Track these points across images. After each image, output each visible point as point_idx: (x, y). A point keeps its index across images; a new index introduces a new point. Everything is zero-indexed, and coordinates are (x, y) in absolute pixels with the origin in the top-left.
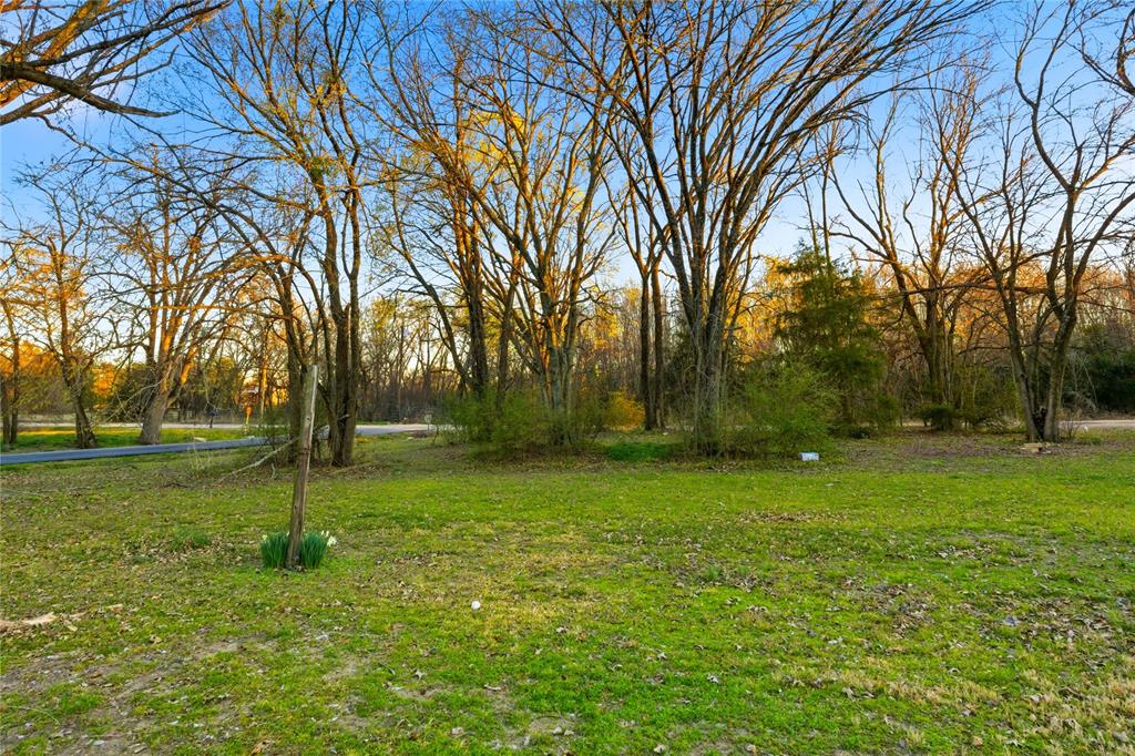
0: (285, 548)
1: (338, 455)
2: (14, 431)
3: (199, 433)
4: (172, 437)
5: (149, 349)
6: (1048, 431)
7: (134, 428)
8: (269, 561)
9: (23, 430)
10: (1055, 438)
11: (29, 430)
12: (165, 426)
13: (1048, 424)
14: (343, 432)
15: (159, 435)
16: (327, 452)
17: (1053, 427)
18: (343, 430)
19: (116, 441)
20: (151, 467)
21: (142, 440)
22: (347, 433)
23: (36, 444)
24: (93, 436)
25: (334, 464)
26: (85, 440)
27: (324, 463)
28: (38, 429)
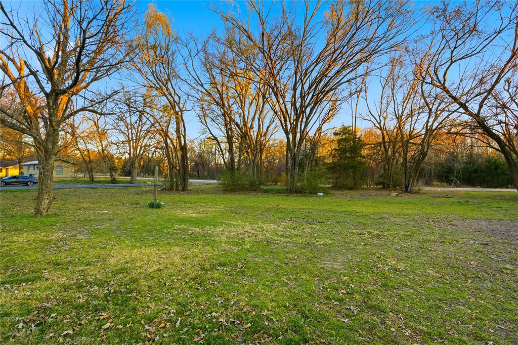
0: (153, 204)
1: (183, 188)
2: (93, 178)
3: (149, 181)
4: (140, 182)
5: (130, 154)
6: (409, 190)
7: (129, 178)
8: (150, 207)
9: (96, 178)
10: (411, 192)
11: (97, 178)
12: (138, 178)
13: (409, 188)
14: (184, 181)
15: (136, 181)
16: (180, 188)
17: (410, 189)
18: (185, 181)
19: (123, 182)
20: (132, 190)
21: (131, 182)
22: (186, 183)
23: (99, 182)
24: (116, 181)
25: (182, 191)
26: (114, 181)
27: (179, 190)
28: (99, 178)
